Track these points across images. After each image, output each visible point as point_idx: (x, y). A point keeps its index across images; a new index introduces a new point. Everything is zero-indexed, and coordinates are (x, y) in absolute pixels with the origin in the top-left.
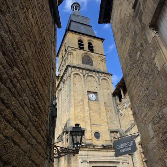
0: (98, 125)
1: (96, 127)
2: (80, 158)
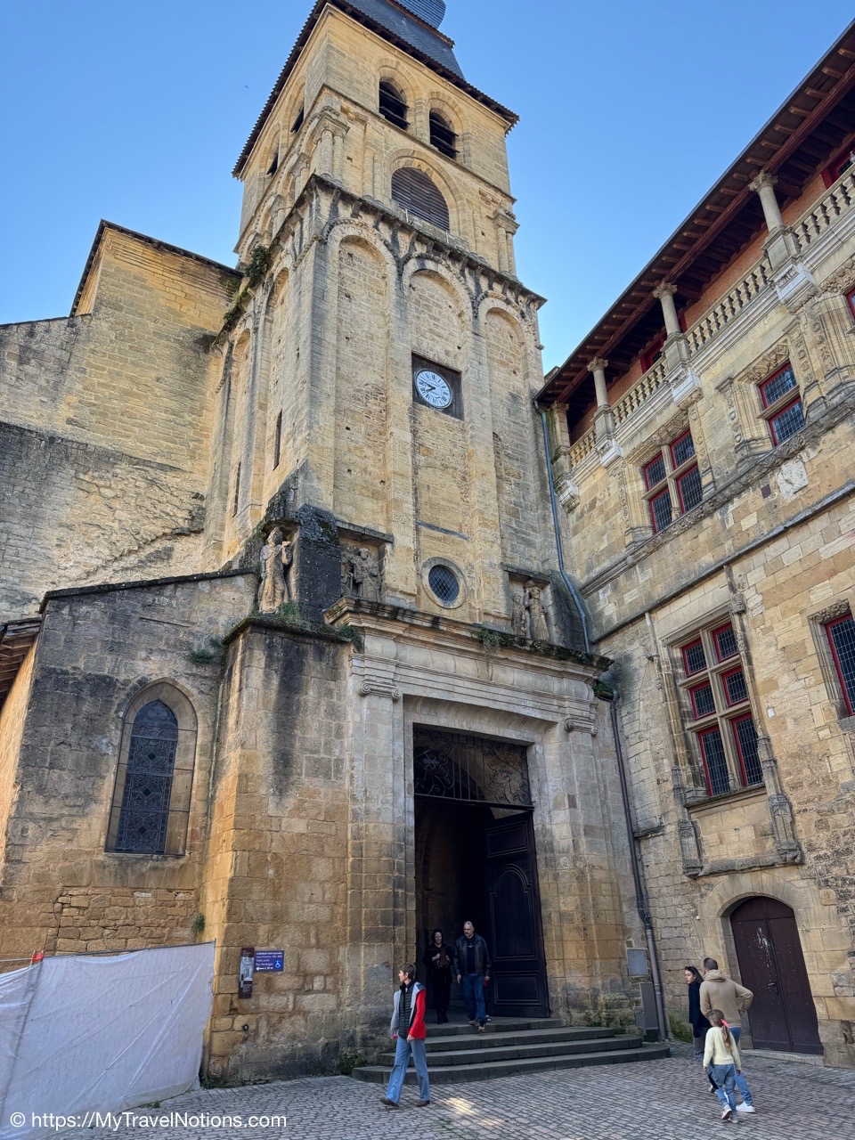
0: (453, 533)
1: (439, 539)
2: (358, 671)
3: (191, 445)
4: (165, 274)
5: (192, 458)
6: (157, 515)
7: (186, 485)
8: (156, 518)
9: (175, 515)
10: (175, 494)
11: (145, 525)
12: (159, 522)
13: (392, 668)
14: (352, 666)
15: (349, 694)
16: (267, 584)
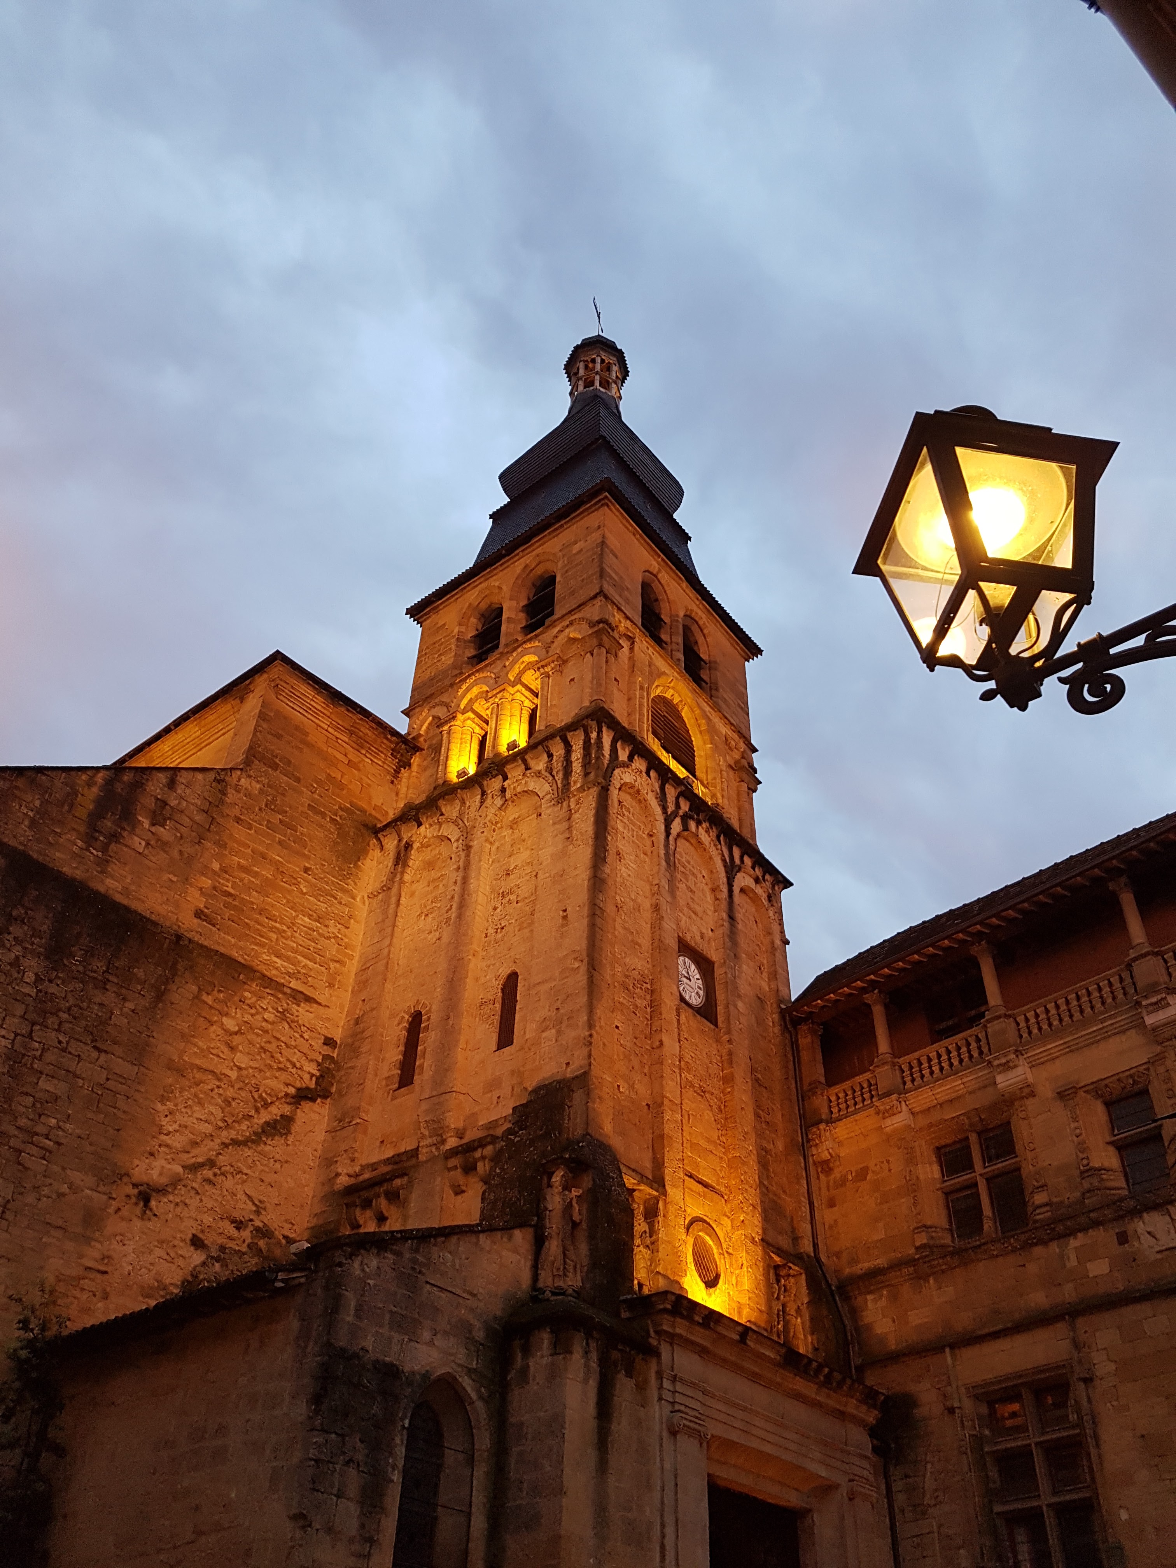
0: (711, 1188)
1: (700, 1195)
2: (667, 1396)
3: (332, 966)
4: (330, 729)
5: (331, 985)
6: (282, 1066)
7: (319, 1025)
8: (280, 1069)
9: (301, 1069)
10: (306, 1036)
11: (267, 1078)
12: (283, 1076)
13: (699, 1396)
14: (661, 1387)
15: (657, 1428)
16: (553, 1247)
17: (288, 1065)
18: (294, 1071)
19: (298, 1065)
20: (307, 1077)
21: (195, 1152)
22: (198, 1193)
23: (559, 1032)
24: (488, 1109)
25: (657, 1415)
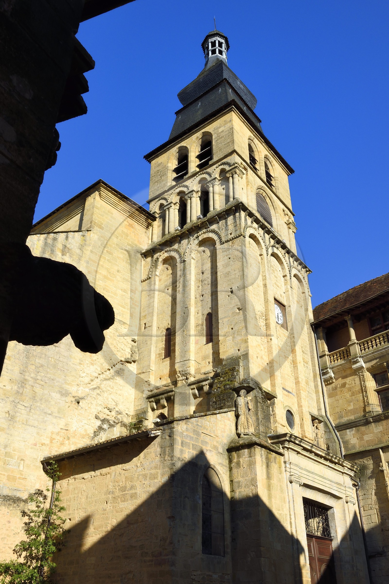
0: (290, 392)
1: (287, 396)
2: (288, 470)
6: (118, 350)
10: (125, 338)
13: (298, 469)
14: (286, 467)
15: (285, 481)
16: (242, 418)
17: (121, 350)
18: (123, 351)
19: (124, 350)
20: (127, 353)
21: (92, 383)
22: (95, 399)
23: (234, 338)
24: (205, 366)
25: (285, 477)
